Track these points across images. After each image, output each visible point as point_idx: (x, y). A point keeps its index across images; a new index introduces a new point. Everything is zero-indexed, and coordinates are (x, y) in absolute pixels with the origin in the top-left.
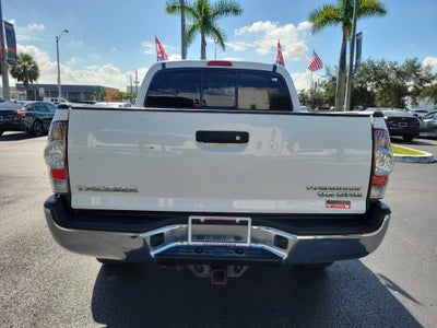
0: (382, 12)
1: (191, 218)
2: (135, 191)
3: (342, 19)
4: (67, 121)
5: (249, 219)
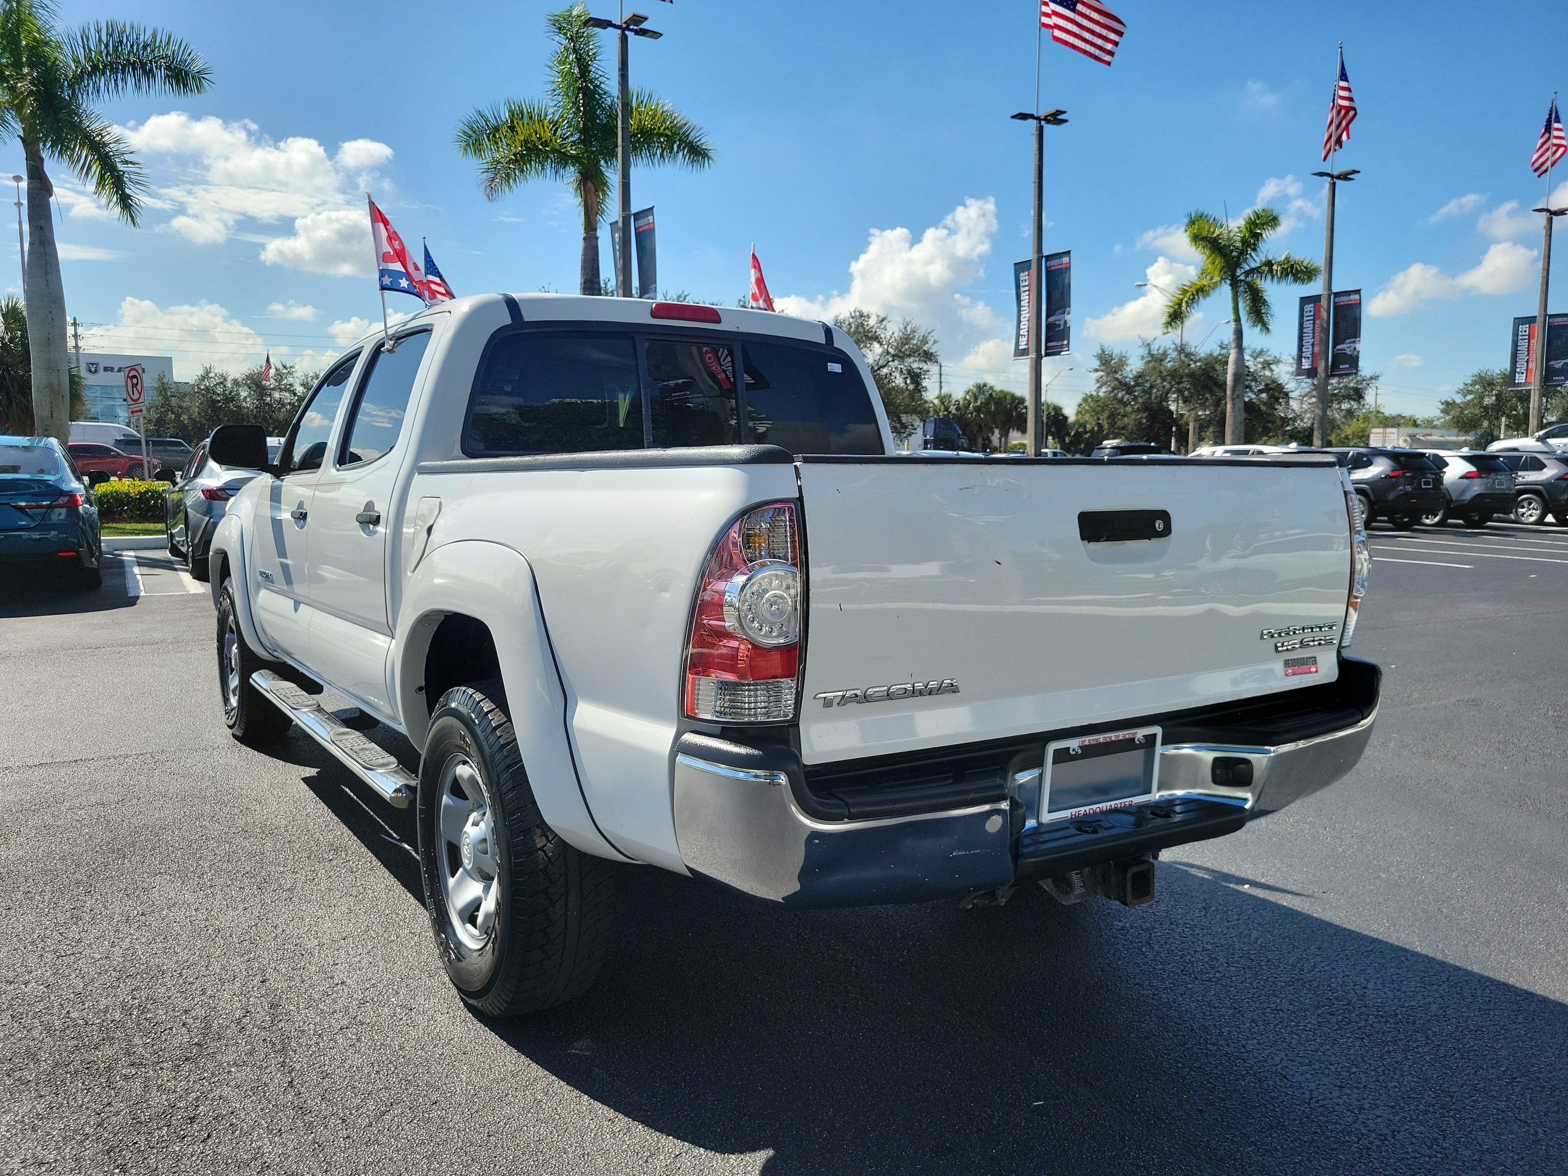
0: (697, 152)
1: (1053, 747)
2: (953, 689)
3: (575, 160)
4: (801, 499)
5: (1157, 730)
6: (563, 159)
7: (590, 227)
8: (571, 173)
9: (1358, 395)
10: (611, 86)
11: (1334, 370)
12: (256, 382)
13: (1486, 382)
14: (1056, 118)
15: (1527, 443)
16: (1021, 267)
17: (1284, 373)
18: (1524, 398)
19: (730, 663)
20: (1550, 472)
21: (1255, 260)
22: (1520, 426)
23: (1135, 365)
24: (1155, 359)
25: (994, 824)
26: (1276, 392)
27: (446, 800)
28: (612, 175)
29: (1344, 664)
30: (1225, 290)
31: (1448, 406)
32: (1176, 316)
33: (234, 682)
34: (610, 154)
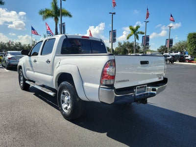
0: (70, 16)
1: (137, 87)
5: (147, 85)
6: (53, 16)
7: (56, 25)
8: (54, 18)
9: (148, 48)
10: (59, 7)
11: (146, 45)
12: (8, 44)
13: (162, 47)
14: (114, 13)
15: (168, 54)
16: (110, 32)
17: (140, 45)
18: (167, 49)
19: (107, 78)
20: (170, 57)
21: (137, 32)
22: (166, 52)
23: (123, 44)
24: (125, 43)
25: (133, 95)
26: (139, 47)
27: (62, 95)
28: (59, 18)
29: (164, 78)
30: (134, 35)
31: (158, 49)
32: (128, 38)
33: (22, 82)
34: (59, 16)
